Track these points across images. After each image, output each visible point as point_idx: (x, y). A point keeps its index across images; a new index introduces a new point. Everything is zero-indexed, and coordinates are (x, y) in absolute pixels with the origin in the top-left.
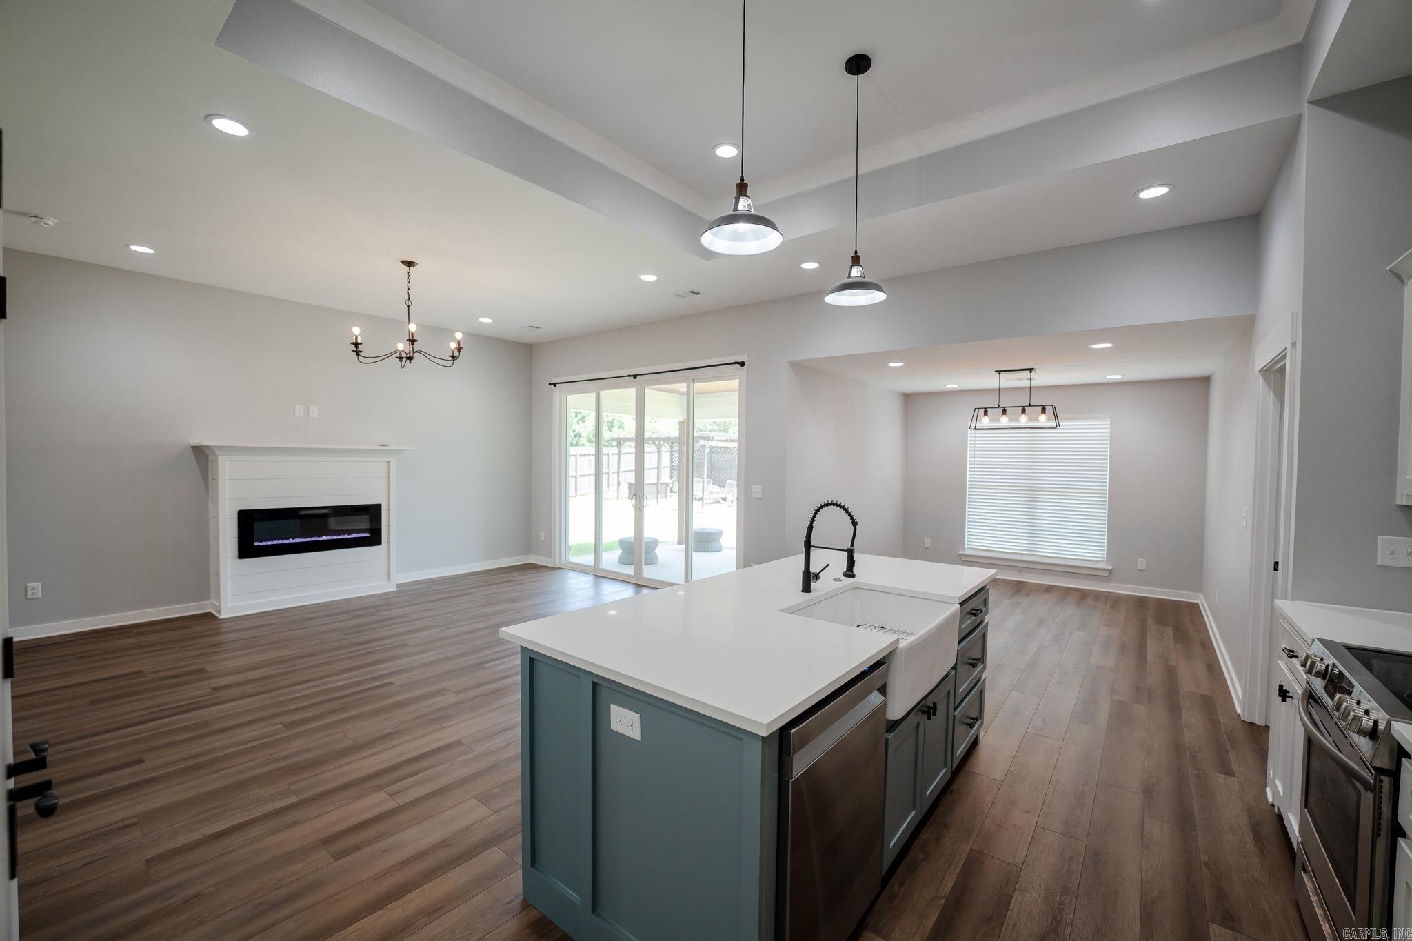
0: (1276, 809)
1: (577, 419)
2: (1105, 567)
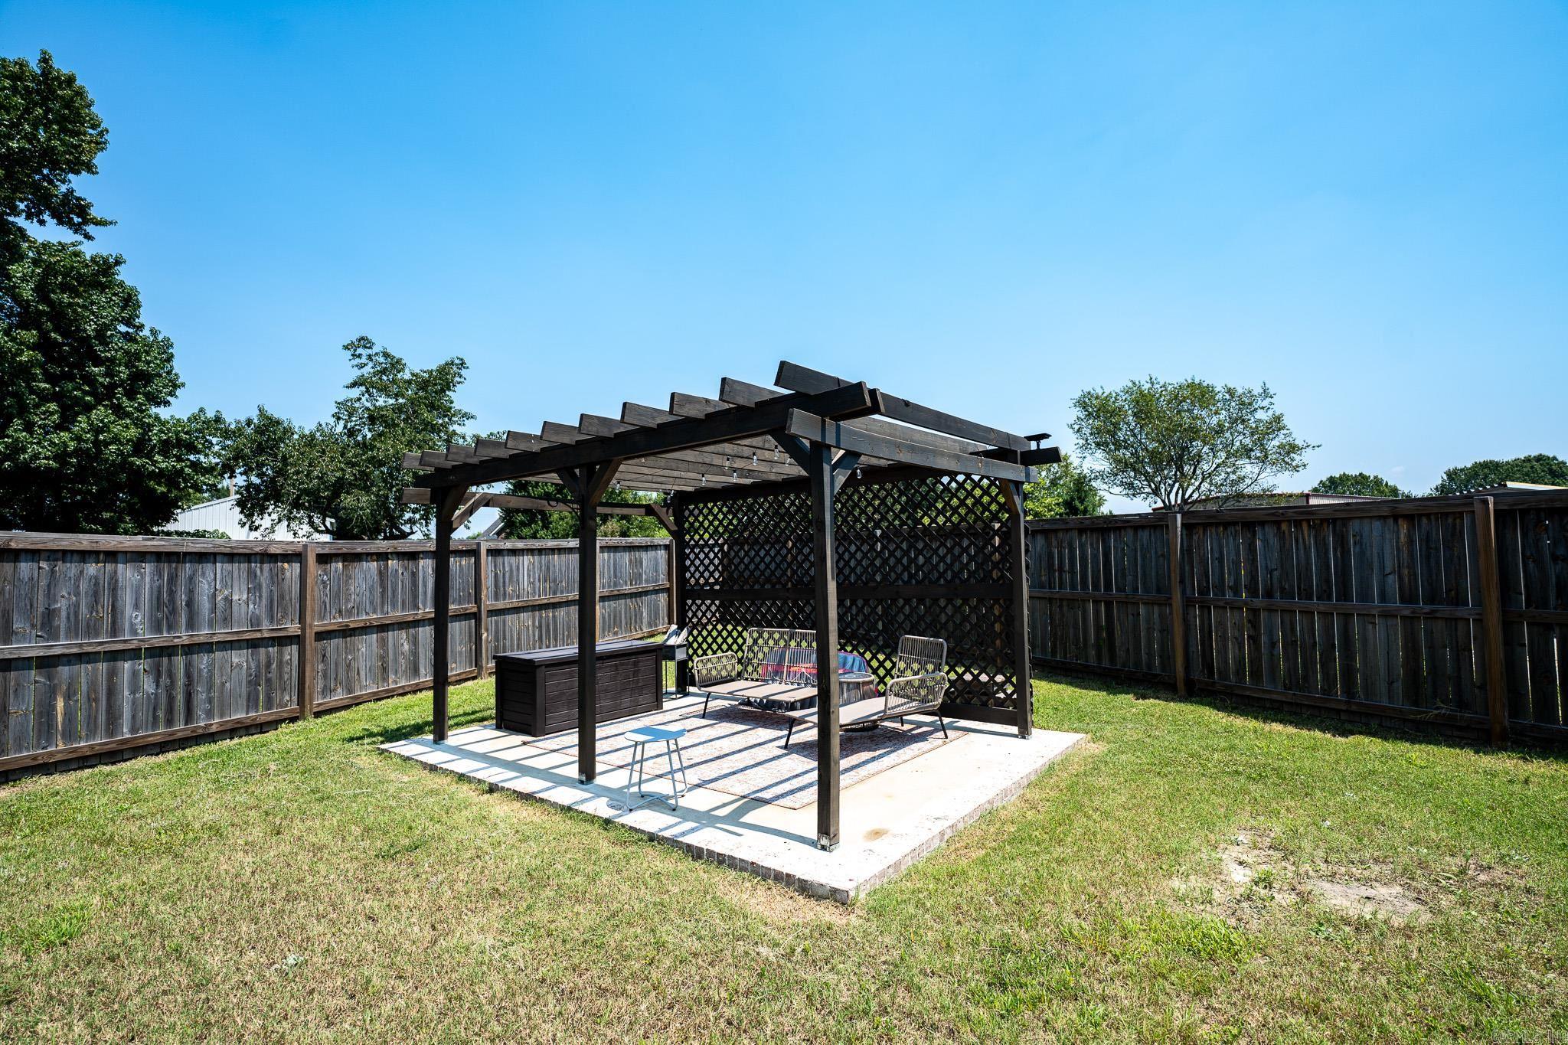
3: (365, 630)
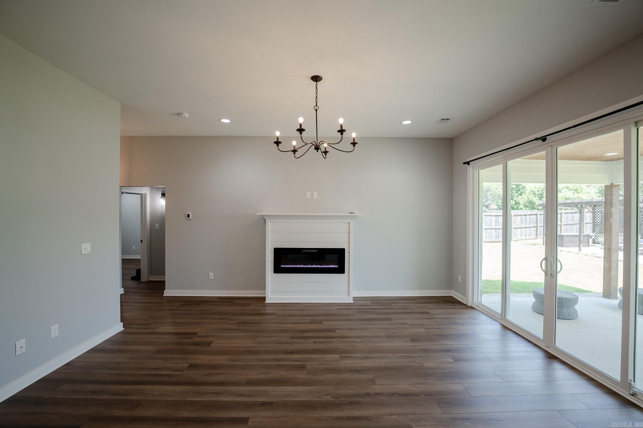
1: (517, 194)
3: (519, 228)
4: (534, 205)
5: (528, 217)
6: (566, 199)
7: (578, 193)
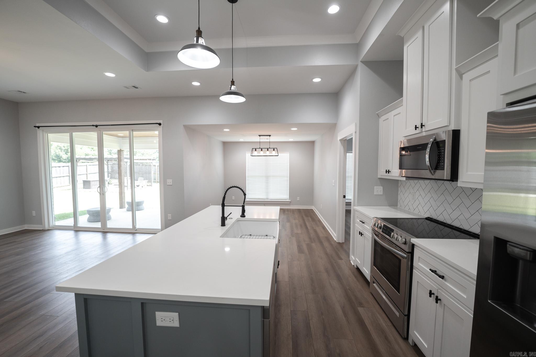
0: (355, 266)
2: (289, 201)
4: (61, 159)
5: (61, 168)
6: (86, 155)
7: (94, 150)
